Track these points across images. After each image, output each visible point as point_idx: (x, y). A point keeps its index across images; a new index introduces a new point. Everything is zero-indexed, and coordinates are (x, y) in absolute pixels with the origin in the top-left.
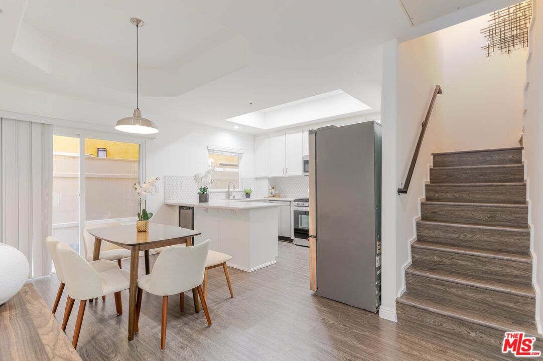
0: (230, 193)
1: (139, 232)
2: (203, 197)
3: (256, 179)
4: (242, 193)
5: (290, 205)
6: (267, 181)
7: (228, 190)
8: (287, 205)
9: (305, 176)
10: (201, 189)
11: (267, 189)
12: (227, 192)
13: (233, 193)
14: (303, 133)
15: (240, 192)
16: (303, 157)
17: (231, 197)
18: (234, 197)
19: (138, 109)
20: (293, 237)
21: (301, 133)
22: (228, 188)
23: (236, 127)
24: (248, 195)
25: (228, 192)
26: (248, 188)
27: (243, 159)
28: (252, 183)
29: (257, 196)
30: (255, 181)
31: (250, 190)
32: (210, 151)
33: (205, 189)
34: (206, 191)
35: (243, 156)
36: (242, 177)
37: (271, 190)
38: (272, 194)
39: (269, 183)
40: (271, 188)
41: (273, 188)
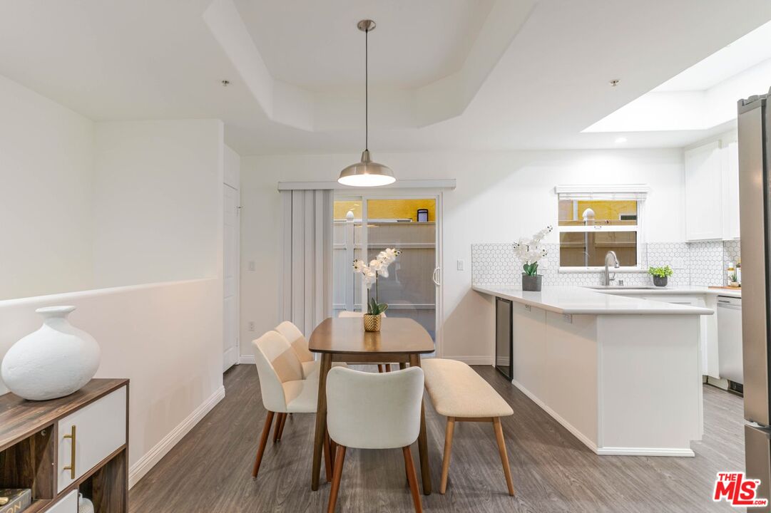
0: (611, 276)
1: (367, 331)
2: (531, 281)
3: (689, 244)
4: (646, 275)
6: (722, 249)
10: (526, 267)
12: (603, 272)
13: (619, 275)
15: (640, 273)
17: (613, 284)
18: (621, 282)
19: (367, 150)
23: (621, 141)
24: (660, 280)
25: (606, 273)
26: (659, 265)
28: (672, 254)
29: (693, 283)
30: (685, 250)
31: (667, 269)
32: (561, 195)
33: (534, 267)
34: (536, 271)
35: (648, 197)
36: (648, 242)
37: (732, 269)
38: (734, 280)
39: (726, 253)
40: (731, 267)
41: (740, 265)
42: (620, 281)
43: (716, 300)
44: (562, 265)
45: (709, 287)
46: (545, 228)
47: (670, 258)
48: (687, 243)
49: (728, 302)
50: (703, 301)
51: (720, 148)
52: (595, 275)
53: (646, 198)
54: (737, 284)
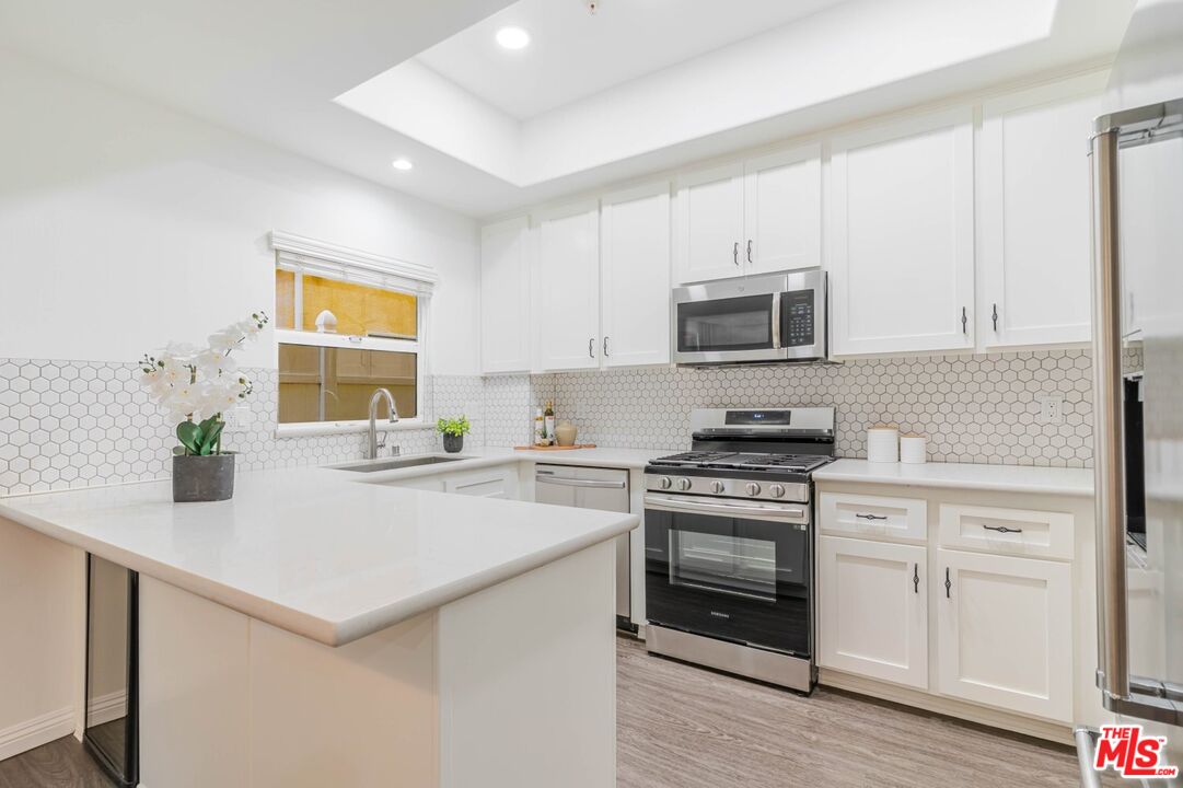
0: (380, 437)
2: (201, 470)
3: (484, 379)
4: (429, 434)
5: (628, 487)
6: (526, 388)
7: (368, 423)
8: (613, 486)
9: (680, 365)
10: (184, 429)
11: (525, 417)
12: (367, 432)
13: (392, 436)
14: (671, 197)
15: (422, 429)
16: (675, 292)
17: (383, 453)
18: (396, 450)
21: (665, 198)
23: (403, 164)
24: (453, 442)
25: (372, 432)
26: (452, 416)
27: (432, 301)
28: (464, 396)
29: (489, 443)
30: (480, 390)
31: (464, 421)
32: (282, 255)
33: (211, 429)
34: (216, 440)
35: (435, 293)
36: (435, 374)
37: (541, 419)
38: (544, 435)
39: (533, 394)
40: (539, 415)
41: (549, 413)
42: (394, 448)
43: (533, 470)
44: (283, 419)
45: (516, 448)
46: (245, 317)
47: (461, 403)
48: (481, 378)
49: (551, 473)
50: (516, 473)
51: (530, 227)
52: (351, 439)
53: (431, 294)
54: (547, 441)
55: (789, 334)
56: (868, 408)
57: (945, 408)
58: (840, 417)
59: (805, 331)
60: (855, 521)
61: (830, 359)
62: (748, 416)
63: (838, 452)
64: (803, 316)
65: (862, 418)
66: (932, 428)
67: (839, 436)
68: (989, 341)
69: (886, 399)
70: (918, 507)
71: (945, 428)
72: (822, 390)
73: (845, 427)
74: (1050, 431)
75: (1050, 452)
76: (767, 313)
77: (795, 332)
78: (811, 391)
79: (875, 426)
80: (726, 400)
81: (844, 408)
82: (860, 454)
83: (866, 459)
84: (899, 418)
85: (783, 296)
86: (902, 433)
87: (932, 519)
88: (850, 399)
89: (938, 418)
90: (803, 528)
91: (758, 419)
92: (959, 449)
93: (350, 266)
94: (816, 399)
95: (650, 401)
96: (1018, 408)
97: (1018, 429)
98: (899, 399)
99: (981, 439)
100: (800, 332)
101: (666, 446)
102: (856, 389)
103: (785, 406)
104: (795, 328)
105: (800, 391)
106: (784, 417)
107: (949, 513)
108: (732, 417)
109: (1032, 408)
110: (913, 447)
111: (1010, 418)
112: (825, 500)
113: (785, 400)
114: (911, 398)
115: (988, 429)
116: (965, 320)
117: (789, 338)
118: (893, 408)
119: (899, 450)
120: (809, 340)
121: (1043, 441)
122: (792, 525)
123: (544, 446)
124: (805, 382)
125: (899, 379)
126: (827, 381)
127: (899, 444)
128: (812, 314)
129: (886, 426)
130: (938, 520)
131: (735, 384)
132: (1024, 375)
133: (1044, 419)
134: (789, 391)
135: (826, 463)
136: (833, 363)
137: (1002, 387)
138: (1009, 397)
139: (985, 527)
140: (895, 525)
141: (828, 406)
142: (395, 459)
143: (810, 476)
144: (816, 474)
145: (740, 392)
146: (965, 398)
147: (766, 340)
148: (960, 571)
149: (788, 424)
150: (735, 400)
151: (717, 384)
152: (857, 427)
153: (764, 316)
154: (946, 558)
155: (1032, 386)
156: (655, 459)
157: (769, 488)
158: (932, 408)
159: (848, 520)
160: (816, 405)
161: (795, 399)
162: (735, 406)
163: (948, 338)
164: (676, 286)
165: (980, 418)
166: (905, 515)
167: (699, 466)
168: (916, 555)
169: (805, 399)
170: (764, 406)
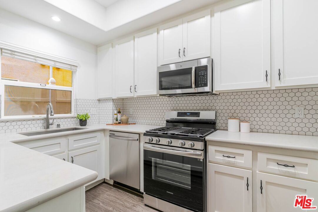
0: (51, 121)
3: (99, 100)
4: (75, 119)
5: (139, 140)
6: (112, 103)
7: (45, 116)
8: (135, 140)
9: (161, 95)
11: (111, 113)
12: (45, 119)
13: (57, 120)
14: (158, 33)
15: (72, 118)
16: (158, 68)
17: (53, 128)
18: (58, 126)
20: (142, 190)
21: (155, 34)
22: (46, 113)
24: (83, 122)
25: (47, 119)
28: (91, 106)
29: (100, 122)
30: (97, 104)
31: (87, 115)
35: (78, 69)
36: (78, 98)
37: (116, 114)
38: (117, 120)
39: (114, 106)
40: (116, 113)
41: (119, 112)
43: (108, 133)
45: (107, 124)
47: (89, 109)
48: (98, 100)
49: (114, 134)
50: (103, 134)
51: (112, 47)
52: (38, 122)
53: (76, 70)
54: (117, 122)
55: (198, 83)
56: (228, 111)
57: (257, 111)
58: (218, 115)
59: (204, 82)
60: (222, 158)
61: (214, 92)
62: (185, 114)
63: (217, 128)
64: (204, 76)
65: (226, 115)
66: (252, 119)
67: (218, 121)
68: (277, 84)
69: (235, 108)
70: (248, 154)
71: (257, 119)
72: (212, 104)
73: (220, 118)
74: (299, 121)
75: (299, 129)
76: (190, 75)
77: (201, 82)
78: (208, 105)
79: (231, 118)
80: (178, 108)
81: (220, 111)
82: (225, 128)
83: (228, 130)
84: (240, 115)
85: (196, 68)
86: (241, 121)
87: (254, 158)
88: (222, 108)
89: (255, 115)
90: (201, 160)
91: (188, 115)
92: (263, 127)
93: (38, 57)
94: (210, 108)
95: (153, 108)
96: (286, 112)
97: (286, 120)
98: (239, 108)
99: (271, 124)
100: (202, 82)
101: (158, 124)
102: (224, 104)
103: (198, 110)
104: (200, 80)
105: (204, 105)
106: (197, 114)
107: (262, 157)
108: (179, 114)
109: (292, 112)
110: (245, 126)
111: (283, 116)
112: (211, 149)
113: (198, 108)
114: (244, 108)
115: (274, 120)
116: (267, 76)
117: (198, 84)
118: (237, 111)
119: (240, 127)
120: (206, 85)
121: (295, 125)
122: (197, 159)
123: (116, 124)
124: (206, 101)
125: (239, 100)
126: (213, 101)
127: (240, 125)
128: (207, 75)
129: (235, 118)
130: (257, 160)
131: (181, 102)
132: (289, 99)
133: (296, 116)
134: (200, 105)
135: (212, 132)
136: (216, 94)
137: (279, 103)
138: (283, 107)
139: (278, 163)
140: (239, 161)
141: (214, 110)
142: (58, 129)
143: (205, 138)
144: (207, 138)
145: (183, 105)
146: (265, 107)
147: (190, 85)
148: (266, 182)
149: (199, 117)
150: (181, 108)
151: (175, 102)
152: (224, 118)
153: (189, 76)
154: (260, 176)
155: (292, 103)
156: (148, 130)
157: (188, 143)
158: (252, 111)
159: (219, 157)
160: (210, 110)
161: (202, 108)
162: (181, 110)
163: (260, 83)
164: (159, 66)
165: (271, 115)
166: (243, 156)
167: (163, 133)
168: (247, 174)
169: (206, 108)
170: (191, 110)
